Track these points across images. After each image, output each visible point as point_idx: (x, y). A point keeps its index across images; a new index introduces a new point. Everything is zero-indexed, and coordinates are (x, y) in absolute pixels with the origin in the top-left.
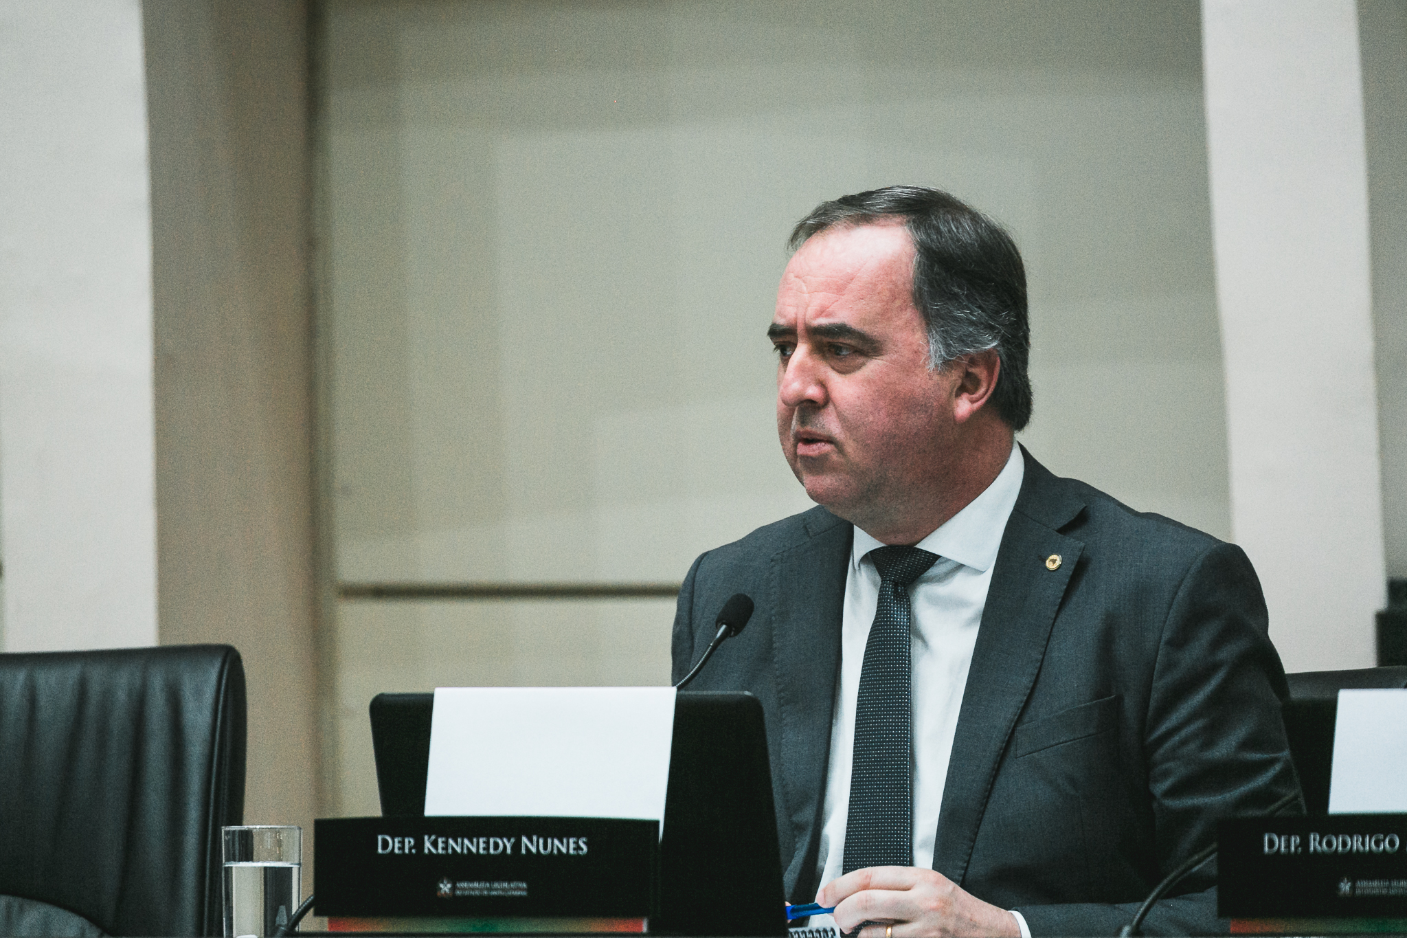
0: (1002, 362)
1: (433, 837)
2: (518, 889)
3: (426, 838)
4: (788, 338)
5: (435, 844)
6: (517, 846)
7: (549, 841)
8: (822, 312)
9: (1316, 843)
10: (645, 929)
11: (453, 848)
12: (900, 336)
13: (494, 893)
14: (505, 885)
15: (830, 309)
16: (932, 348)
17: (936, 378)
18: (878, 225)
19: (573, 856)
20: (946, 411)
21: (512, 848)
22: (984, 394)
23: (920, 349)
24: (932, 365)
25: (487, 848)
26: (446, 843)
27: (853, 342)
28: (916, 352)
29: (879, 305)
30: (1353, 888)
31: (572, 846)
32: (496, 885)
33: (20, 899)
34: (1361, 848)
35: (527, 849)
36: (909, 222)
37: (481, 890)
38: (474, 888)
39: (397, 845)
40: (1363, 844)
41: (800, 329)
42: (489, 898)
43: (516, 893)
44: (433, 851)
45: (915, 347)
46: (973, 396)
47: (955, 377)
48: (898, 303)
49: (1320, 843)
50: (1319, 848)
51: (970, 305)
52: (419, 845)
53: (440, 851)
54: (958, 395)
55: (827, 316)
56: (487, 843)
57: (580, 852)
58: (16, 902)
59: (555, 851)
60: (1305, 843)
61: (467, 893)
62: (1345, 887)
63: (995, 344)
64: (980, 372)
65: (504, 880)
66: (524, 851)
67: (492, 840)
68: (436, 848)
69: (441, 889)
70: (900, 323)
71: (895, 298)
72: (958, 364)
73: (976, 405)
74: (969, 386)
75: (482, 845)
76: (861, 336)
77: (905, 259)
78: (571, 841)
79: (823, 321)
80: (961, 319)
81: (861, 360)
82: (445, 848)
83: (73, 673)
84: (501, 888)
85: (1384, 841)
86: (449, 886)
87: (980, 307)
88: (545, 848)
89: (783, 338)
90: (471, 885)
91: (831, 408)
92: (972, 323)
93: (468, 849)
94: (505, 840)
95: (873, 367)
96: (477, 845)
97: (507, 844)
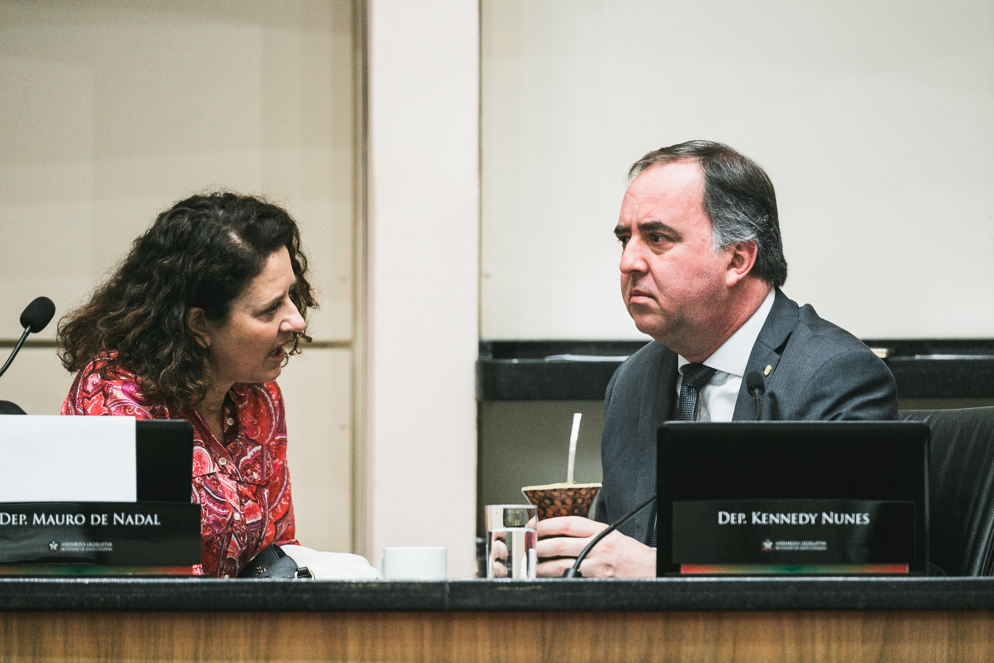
0: (758, 248)
1: (759, 513)
2: (820, 546)
3: (754, 513)
4: (627, 234)
5: (760, 518)
6: (819, 519)
7: (842, 515)
8: (647, 215)
10: (907, 571)
11: (773, 521)
12: (694, 230)
13: (803, 549)
15: (652, 213)
16: (713, 238)
17: (716, 257)
18: (681, 163)
19: (859, 525)
20: (721, 279)
21: (816, 520)
22: (747, 269)
23: (706, 238)
24: (714, 248)
25: (797, 520)
26: (768, 517)
27: (666, 233)
28: (704, 240)
29: (681, 211)
31: (858, 518)
32: (803, 543)
36: (700, 160)
37: (793, 546)
38: (788, 545)
39: (733, 518)
41: (634, 227)
42: (799, 551)
43: (819, 549)
44: (759, 522)
45: (704, 238)
46: (739, 270)
47: (729, 257)
48: (693, 210)
51: (737, 211)
52: (749, 518)
53: (764, 522)
54: (728, 269)
55: (650, 217)
56: (798, 517)
57: (864, 523)
59: (847, 522)
61: (783, 548)
63: (753, 236)
64: (744, 254)
65: (810, 541)
66: (824, 522)
67: (801, 515)
68: (761, 521)
69: (765, 546)
70: (695, 222)
71: (691, 207)
72: (729, 249)
73: (741, 276)
74: (737, 263)
75: (794, 518)
76: (670, 229)
77: (697, 183)
78: (858, 515)
79: (647, 220)
80: (732, 220)
81: (670, 244)
82: (768, 520)
84: (807, 545)
86: (771, 544)
87: (744, 213)
88: (839, 519)
89: (623, 234)
90: (786, 543)
91: (649, 276)
92: (739, 222)
93: (784, 520)
94: (811, 515)
95: (677, 250)
96: (791, 519)
97: (812, 518)
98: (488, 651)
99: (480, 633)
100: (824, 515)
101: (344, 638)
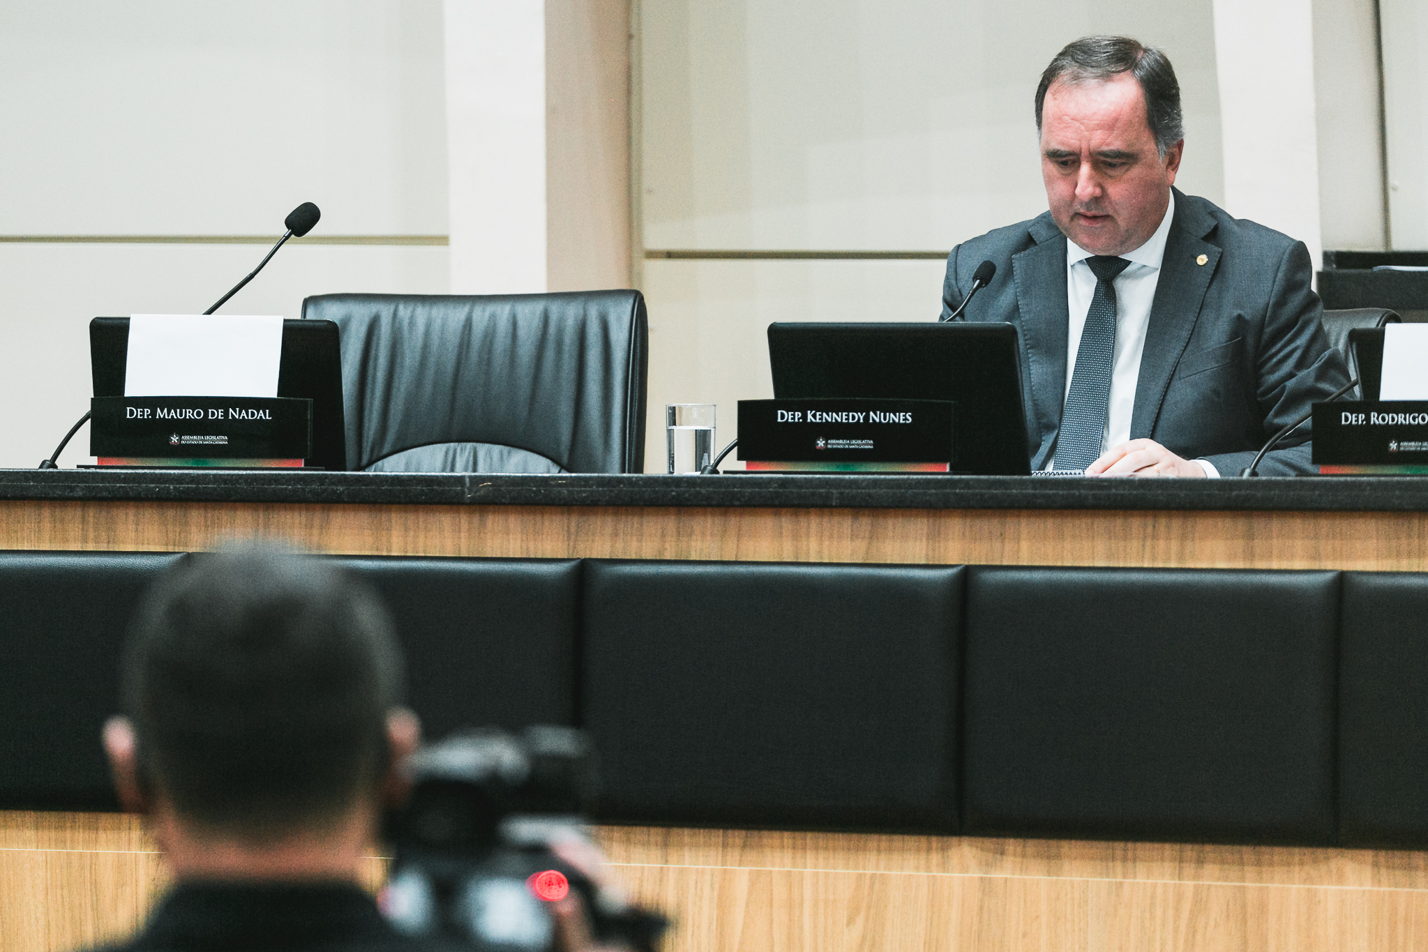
1: (814, 412)
2: (867, 444)
3: (809, 412)
5: (814, 416)
6: (867, 418)
7: (888, 414)
9: (1375, 419)
10: (948, 470)
11: (826, 419)
13: (850, 447)
14: (859, 442)
15: (1108, 141)
19: (903, 424)
21: (864, 419)
25: (848, 419)
26: (821, 415)
30: (1399, 446)
31: (902, 418)
32: (854, 442)
33: (508, 448)
34: (1404, 422)
35: (873, 419)
37: (843, 445)
38: (838, 443)
39: (790, 417)
40: (1405, 419)
41: (1085, 154)
42: (849, 449)
43: (866, 447)
44: (814, 420)
45: (1153, 151)
49: (1378, 419)
50: (1377, 422)
52: (804, 417)
53: (818, 421)
56: (848, 416)
57: (907, 422)
58: (505, 449)
59: (891, 421)
60: (1368, 419)
61: (835, 447)
62: (1393, 446)
65: (858, 439)
66: (871, 421)
67: (851, 414)
68: (816, 419)
69: (818, 444)
75: (844, 417)
78: (902, 414)
82: (821, 419)
83: (539, 306)
84: (856, 444)
85: (1418, 417)
86: (823, 443)
88: (885, 419)
90: (837, 442)
93: (836, 419)
94: (859, 414)
96: (841, 417)
97: (860, 416)
98: (519, 542)
99: (512, 526)
100: (872, 414)
101: (389, 529)
